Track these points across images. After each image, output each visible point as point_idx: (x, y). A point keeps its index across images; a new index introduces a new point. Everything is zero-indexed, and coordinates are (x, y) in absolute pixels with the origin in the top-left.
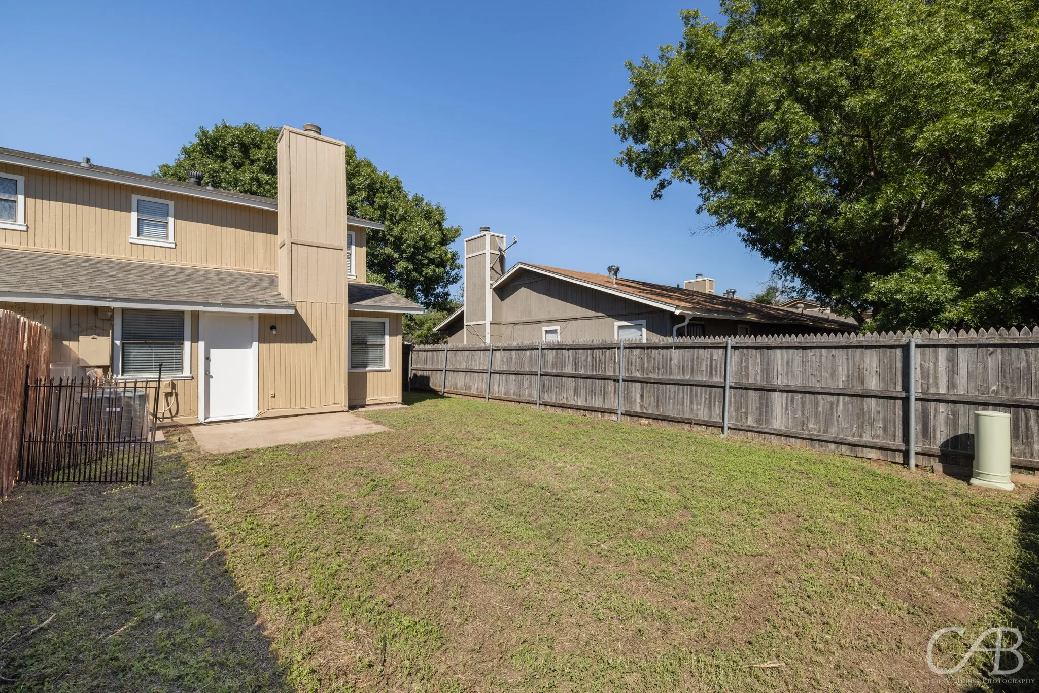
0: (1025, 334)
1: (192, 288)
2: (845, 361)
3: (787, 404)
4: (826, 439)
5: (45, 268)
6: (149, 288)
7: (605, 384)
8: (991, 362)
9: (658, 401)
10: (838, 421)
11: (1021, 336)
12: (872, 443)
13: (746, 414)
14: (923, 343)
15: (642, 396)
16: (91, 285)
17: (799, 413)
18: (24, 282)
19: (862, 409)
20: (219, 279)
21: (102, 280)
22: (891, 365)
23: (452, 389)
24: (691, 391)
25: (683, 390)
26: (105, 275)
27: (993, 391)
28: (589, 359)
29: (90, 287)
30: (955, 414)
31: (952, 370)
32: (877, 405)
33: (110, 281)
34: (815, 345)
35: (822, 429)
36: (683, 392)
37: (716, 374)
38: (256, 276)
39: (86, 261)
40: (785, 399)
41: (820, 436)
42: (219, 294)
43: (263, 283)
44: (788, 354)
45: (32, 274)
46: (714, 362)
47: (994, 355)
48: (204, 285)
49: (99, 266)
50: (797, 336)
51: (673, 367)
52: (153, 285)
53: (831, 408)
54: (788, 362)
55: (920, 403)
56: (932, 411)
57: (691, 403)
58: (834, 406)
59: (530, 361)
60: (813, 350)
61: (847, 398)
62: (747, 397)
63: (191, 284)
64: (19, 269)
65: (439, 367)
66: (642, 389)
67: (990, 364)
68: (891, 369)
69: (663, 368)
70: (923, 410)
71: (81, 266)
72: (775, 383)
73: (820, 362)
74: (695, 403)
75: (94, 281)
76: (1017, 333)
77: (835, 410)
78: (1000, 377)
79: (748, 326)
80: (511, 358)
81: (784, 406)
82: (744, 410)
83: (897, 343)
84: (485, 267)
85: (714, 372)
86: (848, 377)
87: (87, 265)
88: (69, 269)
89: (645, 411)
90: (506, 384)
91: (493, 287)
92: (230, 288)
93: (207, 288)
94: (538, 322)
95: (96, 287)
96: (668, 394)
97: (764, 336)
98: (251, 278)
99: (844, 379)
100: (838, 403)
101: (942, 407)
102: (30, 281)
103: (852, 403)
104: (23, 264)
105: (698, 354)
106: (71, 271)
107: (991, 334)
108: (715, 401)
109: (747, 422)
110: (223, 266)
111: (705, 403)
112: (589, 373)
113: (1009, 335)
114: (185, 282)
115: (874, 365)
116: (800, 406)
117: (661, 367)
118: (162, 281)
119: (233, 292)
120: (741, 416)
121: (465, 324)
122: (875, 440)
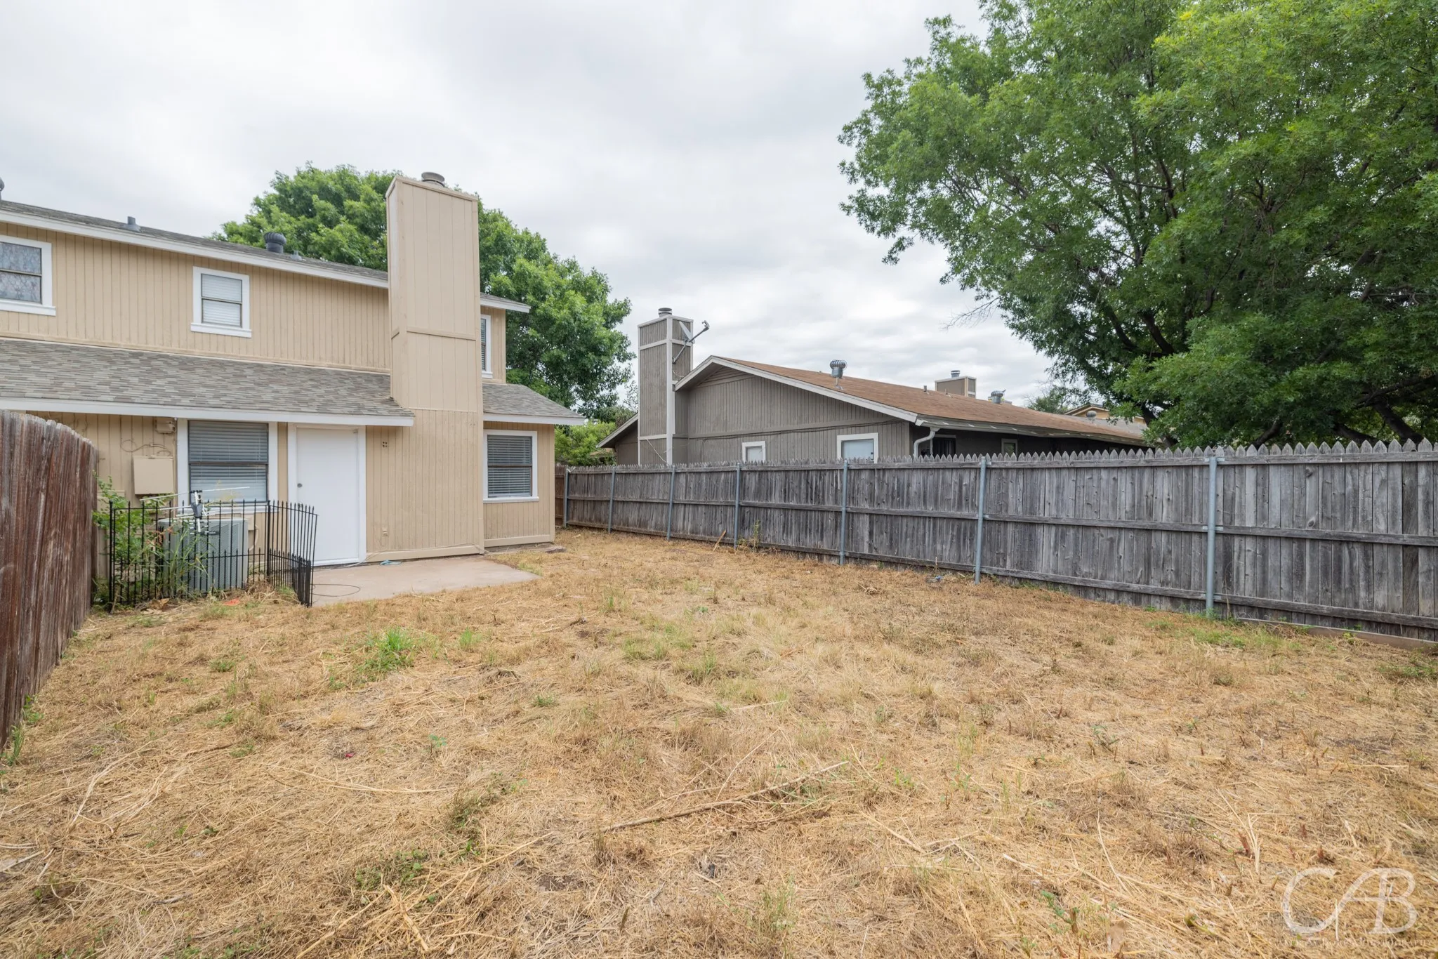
0: (1352, 450)
1: (277, 392)
2: (1129, 485)
3: (1056, 542)
4: (1105, 587)
5: (84, 366)
6: (222, 392)
7: (822, 519)
8: (1310, 486)
9: (891, 539)
10: (1119, 563)
11: (1348, 453)
12: (1161, 590)
13: (1004, 555)
14: (1227, 463)
15: (871, 533)
16: (146, 388)
17: (1071, 553)
18: (59, 385)
19: (1149, 548)
20: (311, 380)
21: (159, 382)
22: (1187, 491)
23: (621, 526)
24: (935, 526)
25: (924, 525)
26: (162, 375)
27: (1311, 524)
28: (803, 486)
29: (146, 392)
30: (1264, 554)
31: (1263, 497)
32: (1168, 542)
33: (170, 383)
34: (1092, 465)
35: (1100, 574)
36: (924, 528)
37: (967, 504)
38: (360, 376)
39: (135, 355)
40: (1053, 535)
41: (1096, 582)
42: (314, 400)
43: (370, 385)
44: (1058, 477)
45: (68, 374)
46: (964, 488)
47: (1313, 478)
48: (293, 388)
49: (153, 363)
50: (1069, 454)
51: (913, 495)
52: (225, 387)
53: (1111, 548)
54: (1058, 488)
55: (1220, 538)
56: (1236, 548)
57: (935, 541)
58: (1115, 544)
59: (726, 487)
60: (1090, 471)
61: (1131, 534)
62: (1005, 534)
63: (275, 387)
64: (50, 367)
65: (605, 497)
66: (871, 523)
67: (1308, 489)
68: (1187, 496)
69: (898, 496)
70: (1225, 548)
71: (129, 363)
72: (1042, 515)
73: (1099, 486)
74: (939, 541)
75: (149, 382)
76: (1342, 449)
77: (1115, 548)
78: (1320, 505)
79: (1015, 441)
80: (700, 485)
81: (1052, 544)
82: (1002, 551)
83: (1194, 463)
84: (665, 364)
85: (964, 502)
86: (1134, 506)
87: (137, 361)
88: (115, 368)
89: (874, 553)
90: (694, 519)
91: (677, 388)
92: (326, 392)
93: (296, 392)
94: (736, 436)
95: (154, 391)
96: (904, 530)
97: (1029, 454)
98: (353, 378)
99: (1128, 509)
100: (1119, 540)
101: (1249, 545)
102: (67, 384)
103: (1137, 541)
104: (53, 360)
105: (943, 478)
106: (118, 370)
107: (1311, 450)
108: (964, 540)
109: (1005, 565)
110: (316, 362)
111: (952, 542)
112: (803, 504)
113: (1332, 452)
114: (267, 384)
115: (1166, 491)
116: (1072, 545)
117: (895, 495)
118: (238, 383)
119: (331, 397)
120: (998, 559)
121: (640, 438)
122: (1165, 588)
